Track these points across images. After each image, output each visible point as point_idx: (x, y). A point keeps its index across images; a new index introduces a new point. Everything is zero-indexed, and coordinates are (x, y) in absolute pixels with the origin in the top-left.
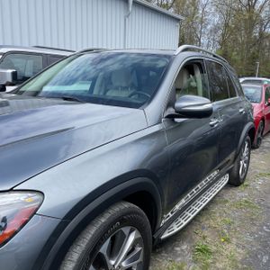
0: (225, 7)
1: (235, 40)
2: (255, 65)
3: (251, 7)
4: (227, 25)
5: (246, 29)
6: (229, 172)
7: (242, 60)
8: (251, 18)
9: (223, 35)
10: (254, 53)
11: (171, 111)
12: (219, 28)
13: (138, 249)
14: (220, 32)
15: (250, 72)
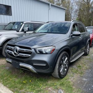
0: (79, 3)
1: (83, 14)
2: (90, 22)
3: (88, 3)
4: (80, 9)
5: (87, 10)
6: (84, 51)
7: (86, 21)
8: (88, 7)
9: (79, 13)
10: (90, 18)
11: (72, 35)
12: (78, 10)
13: (67, 61)
14: (78, 12)
15: (89, 25)
